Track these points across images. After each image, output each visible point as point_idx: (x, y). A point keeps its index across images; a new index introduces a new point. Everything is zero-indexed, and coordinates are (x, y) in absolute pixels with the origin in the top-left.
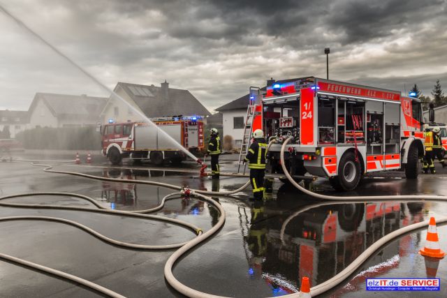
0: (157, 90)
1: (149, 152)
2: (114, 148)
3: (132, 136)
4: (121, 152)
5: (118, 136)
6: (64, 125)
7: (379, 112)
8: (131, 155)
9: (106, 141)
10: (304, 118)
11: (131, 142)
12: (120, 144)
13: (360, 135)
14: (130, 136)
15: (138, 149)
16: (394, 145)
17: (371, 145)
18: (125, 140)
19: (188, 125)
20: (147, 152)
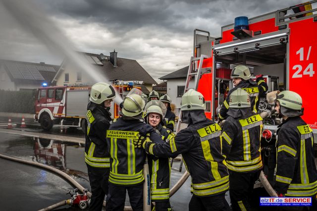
0: (106, 58)
1: (80, 119)
2: (45, 113)
3: (63, 101)
4: (52, 118)
5: (50, 100)
6: (20, 89)
8: (62, 121)
9: (39, 105)
10: (296, 76)
11: (63, 107)
12: (52, 109)
14: (62, 101)
15: (69, 116)
18: (56, 105)
19: (123, 91)
20: (78, 119)
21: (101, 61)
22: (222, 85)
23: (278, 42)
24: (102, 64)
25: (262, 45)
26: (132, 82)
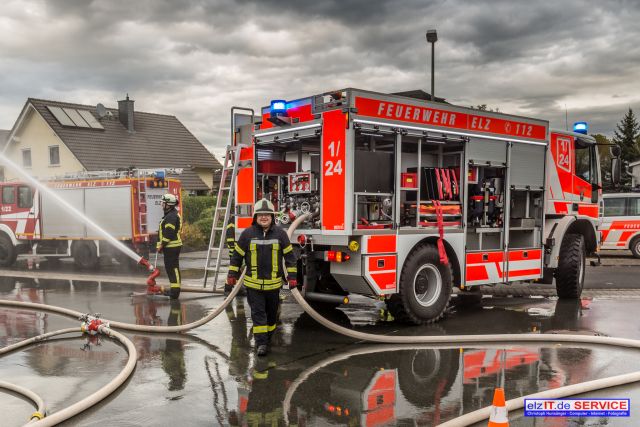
0: (110, 114)
1: (70, 243)
3: (35, 209)
4: (15, 242)
5: (8, 208)
7: (496, 163)
8: (35, 248)
11: (34, 221)
12: (13, 225)
13: (452, 211)
14: (32, 210)
16: (532, 231)
17: (478, 230)
18: (22, 218)
19: (146, 188)
20: (66, 242)
21: (100, 120)
22: (266, 182)
23: (313, 134)
24: (102, 127)
25: (302, 136)
26: (163, 170)
